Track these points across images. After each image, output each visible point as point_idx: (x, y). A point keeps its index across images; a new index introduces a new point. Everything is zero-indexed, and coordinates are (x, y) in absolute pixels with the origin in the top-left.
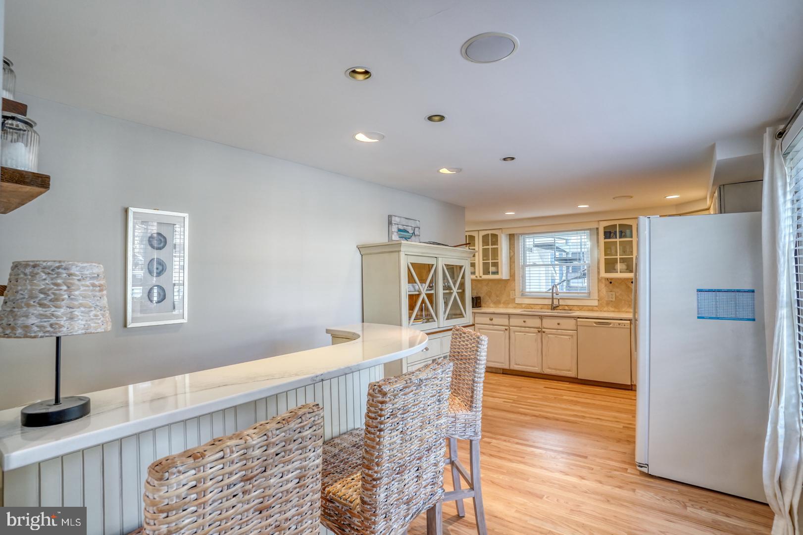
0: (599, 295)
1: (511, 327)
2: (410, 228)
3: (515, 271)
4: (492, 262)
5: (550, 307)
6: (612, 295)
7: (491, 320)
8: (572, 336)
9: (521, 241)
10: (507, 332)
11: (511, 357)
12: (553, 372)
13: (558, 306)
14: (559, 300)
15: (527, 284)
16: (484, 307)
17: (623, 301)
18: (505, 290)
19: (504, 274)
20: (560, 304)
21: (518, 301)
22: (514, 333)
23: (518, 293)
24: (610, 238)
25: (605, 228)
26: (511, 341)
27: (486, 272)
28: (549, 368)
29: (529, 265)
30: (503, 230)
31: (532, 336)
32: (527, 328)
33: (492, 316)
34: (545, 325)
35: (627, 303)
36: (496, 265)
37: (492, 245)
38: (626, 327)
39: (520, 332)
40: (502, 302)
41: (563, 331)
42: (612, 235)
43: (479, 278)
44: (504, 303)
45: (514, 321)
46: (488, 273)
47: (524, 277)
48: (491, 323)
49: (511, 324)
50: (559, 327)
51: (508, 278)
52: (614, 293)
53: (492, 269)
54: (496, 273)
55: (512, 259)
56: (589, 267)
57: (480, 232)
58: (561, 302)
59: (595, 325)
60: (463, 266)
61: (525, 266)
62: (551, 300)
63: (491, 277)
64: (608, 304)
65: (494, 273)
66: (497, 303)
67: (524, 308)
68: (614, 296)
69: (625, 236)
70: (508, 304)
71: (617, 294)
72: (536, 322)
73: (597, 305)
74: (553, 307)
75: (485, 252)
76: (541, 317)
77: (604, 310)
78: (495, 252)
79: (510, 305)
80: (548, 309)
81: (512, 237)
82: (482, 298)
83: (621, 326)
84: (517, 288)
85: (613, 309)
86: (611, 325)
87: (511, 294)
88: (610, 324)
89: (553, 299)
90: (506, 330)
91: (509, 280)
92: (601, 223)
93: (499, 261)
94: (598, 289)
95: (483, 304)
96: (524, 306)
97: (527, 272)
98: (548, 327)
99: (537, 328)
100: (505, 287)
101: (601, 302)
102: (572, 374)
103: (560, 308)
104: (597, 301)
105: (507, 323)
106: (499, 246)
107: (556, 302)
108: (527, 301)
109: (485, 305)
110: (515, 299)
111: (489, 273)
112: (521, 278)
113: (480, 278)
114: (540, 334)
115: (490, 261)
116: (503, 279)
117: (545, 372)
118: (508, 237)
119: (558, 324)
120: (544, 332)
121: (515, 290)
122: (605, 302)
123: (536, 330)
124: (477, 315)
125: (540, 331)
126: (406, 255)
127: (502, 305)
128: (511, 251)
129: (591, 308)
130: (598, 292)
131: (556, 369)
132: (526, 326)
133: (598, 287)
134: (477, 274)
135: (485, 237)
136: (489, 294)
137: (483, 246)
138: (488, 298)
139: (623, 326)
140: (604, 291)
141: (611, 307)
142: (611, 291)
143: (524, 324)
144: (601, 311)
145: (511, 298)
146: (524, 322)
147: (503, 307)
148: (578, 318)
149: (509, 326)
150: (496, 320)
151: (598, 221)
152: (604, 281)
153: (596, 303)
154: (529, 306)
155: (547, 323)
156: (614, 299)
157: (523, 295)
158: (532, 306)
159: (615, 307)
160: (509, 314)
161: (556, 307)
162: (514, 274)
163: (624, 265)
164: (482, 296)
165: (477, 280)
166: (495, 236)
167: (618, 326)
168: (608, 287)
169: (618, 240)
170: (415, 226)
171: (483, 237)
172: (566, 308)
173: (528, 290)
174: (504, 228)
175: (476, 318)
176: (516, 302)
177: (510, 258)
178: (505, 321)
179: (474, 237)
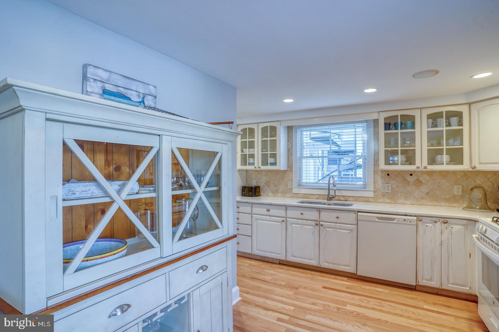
0: (375, 187)
1: (288, 219)
2: (135, 93)
3: (292, 162)
4: (270, 154)
5: (326, 197)
6: (388, 187)
7: (268, 211)
8: (351, 230)
9: (299, 134)
10: (284, 224)
11: (288, 249)
12: (331, 266)
13: (334, 197)
14: (335, 190)
15: (304, 175)
16: (263, 196)
17: (400, 193)
18: (283, 180)
19: (282, 165)
20: (336, 195)
21: (295, 191)
22: (291, 225)
23: (295, 183)
24: (389, 129)
25: (385, 119)
26: (288, 232)
27: (265, 163)
28: (326, 262)
29: (306, 157)
30: (282, 122)
31: (310, 228)
32: (304, 221)
33: (269, 207)
34: (322, 218)
35: (404, 195)
36: (274, 156)
37: (270, 137)
38: (412, 223)
39: (297, 224)
40: (280, 191)
41: (342, 225)
42: (391, 126)
43: (257, 169)
44: (282, 192)
45: (290, 213)
46: (266, 164)
47: (300, 168)
48: (268, 214)
49: (288, 216)
50: (338, 221)
51: (286, 169)
52: (390, 185)
53: (271, 160)
54: (275, 164)
55: (290, 152)
56: (366, 159)
57: (260, 125)
58: (338, 193)
59: (377, 220)
60: (217, 153)
61: (302, 157)
62: (327, 191)
63: (269, 167)
64: (383, 195)
65: (272, 164)
66: (275, 192)
67: (301, 198)
68: (390, 188)
69: (406, 128)
70: (286, 193)
71: (394, 186)
72: (314, 215)
73: (373, 196)
74: (329, 198)
75: (264, 143)
76: (319, 210)
77: (380, 201)
78: (274, 144)
79: (288, 195)
80: (324, 199)
81: (290, 129)
82: (261, 188)
83: (406, 222)
84: (294, 178)
85: (389, 201)
86: (395, 221)
87: (288, 185)
88: (394, 219)
89: (329, 189)
90: (283, 221)
91: (286, 171)
92: (381, 114)
93: (277, 152)
94: (374, 181)
95: (262, 193)
96: (300, 195)
97: (304, 164)
98: (326, 220)
99: (315, 221)
100: (283, 177)
101: (377, 193)
102: (351, 269)
103: (336, 198)
104: (373, 192)
105: (284, 215)
106: (277, 138)
107: (332, 193)
108: (304, 191)
109: (264, 194)
110: (292, 189)
111: (268, 164)
112: (298, 169)
113: (259, 169)
114: (317, 227)
115: (269, 153)
116: (281, 170)
117: (323, 266)
118: (287, 130)
119: (337, 218)
120: (322, 225)
121: (292, 181)
122: (381, 194)
123: (314, 223)
124: (254, 205)
125: (318, 224)
126: (47, 119)
127: (279, 195)
128: (289, 143)
129: (366, 199)
130: (374, 184)
131: (334, 264)
132: (304, 218)
133: (374, 178)
134: (256, 165)
135: (264, 130)
136: (268, 184)
137: (262, 138)
138: (267, 188)
139: (409, 223)
140: (380, 182)
141: (387, 198)
142: (387, 183)
143: (301, 217)
144: (376, 202)
145: (289, 187)
146: (302, 214)
147: (280, 196)
148: (358, 212)
149: (286, 218)
150: (273, 212)
151: (379, 112)
152: (380, 173)
153: (371, 194)
154: (306, 196)
155: (325, 216)
156: (390, 191)
157: (300, 185)
158: (309, 196)
159: (391, 199)
160: (286, 206)
161: (332, 197)
162: (292, 165)
163: (404, 157)
164: (261, 185)
165: (255, 171)
166: (273, 129)
167: (403, 222)
168: (384, 179)
169: (399, 131)
170: (147, 93)
171: (262, 129)
172: (342, 198)
173: (304, 181)
174: (282, 121)
175: (253, 208)
176: (293, 192)
177: (288, 150)
178: (282, 212)
179: (254, 129)
